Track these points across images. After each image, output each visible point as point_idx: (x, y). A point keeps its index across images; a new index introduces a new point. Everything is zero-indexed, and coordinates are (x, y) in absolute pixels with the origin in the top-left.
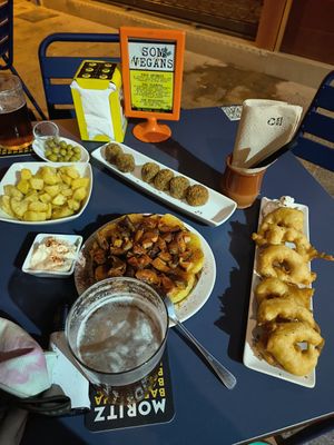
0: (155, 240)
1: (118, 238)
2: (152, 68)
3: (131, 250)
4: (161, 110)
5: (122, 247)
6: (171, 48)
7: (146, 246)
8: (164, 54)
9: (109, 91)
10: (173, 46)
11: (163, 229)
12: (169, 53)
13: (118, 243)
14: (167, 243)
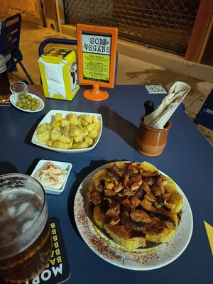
0: (140, 183)
1: (110, 182)
2: (96, 52)
3: (121, 192)
4: (102, 81)
5: (113, 190)
6: (108, 39)
7: (133, 189)
8: (104, 43)
9: (62, 65)
10: (110, 38)
11: (144, 174)
12: (107, 43)
13: (110, 186)
14: (150, 187)
